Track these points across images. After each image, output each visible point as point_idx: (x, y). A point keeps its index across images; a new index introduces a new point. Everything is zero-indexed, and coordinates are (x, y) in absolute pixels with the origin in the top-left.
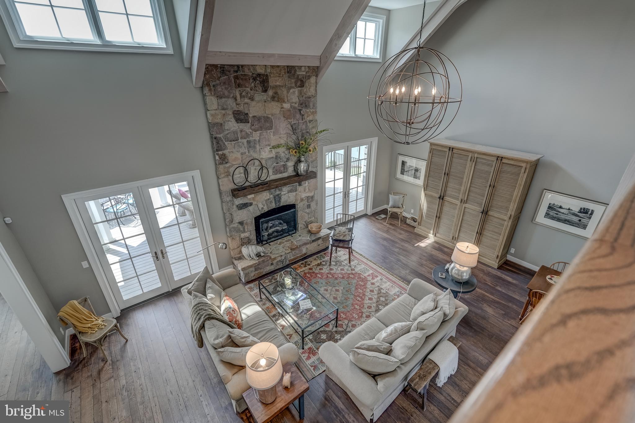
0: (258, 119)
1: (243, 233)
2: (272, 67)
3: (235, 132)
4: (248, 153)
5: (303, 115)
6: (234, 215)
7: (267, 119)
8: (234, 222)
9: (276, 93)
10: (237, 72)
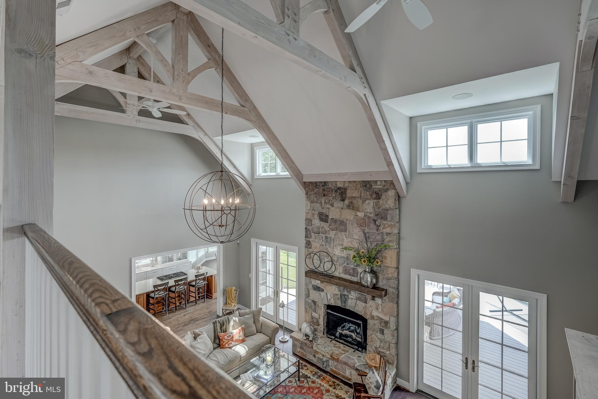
0: (335, 221)
1: (314, 311)
2: (350, 182)
3: (318, 228)
4: (325, 246)
5: (378, 226)
6: (310, 292)
7: (342, 223)
8: (309, 298)
9: (351, 203)
10: (324, 186)
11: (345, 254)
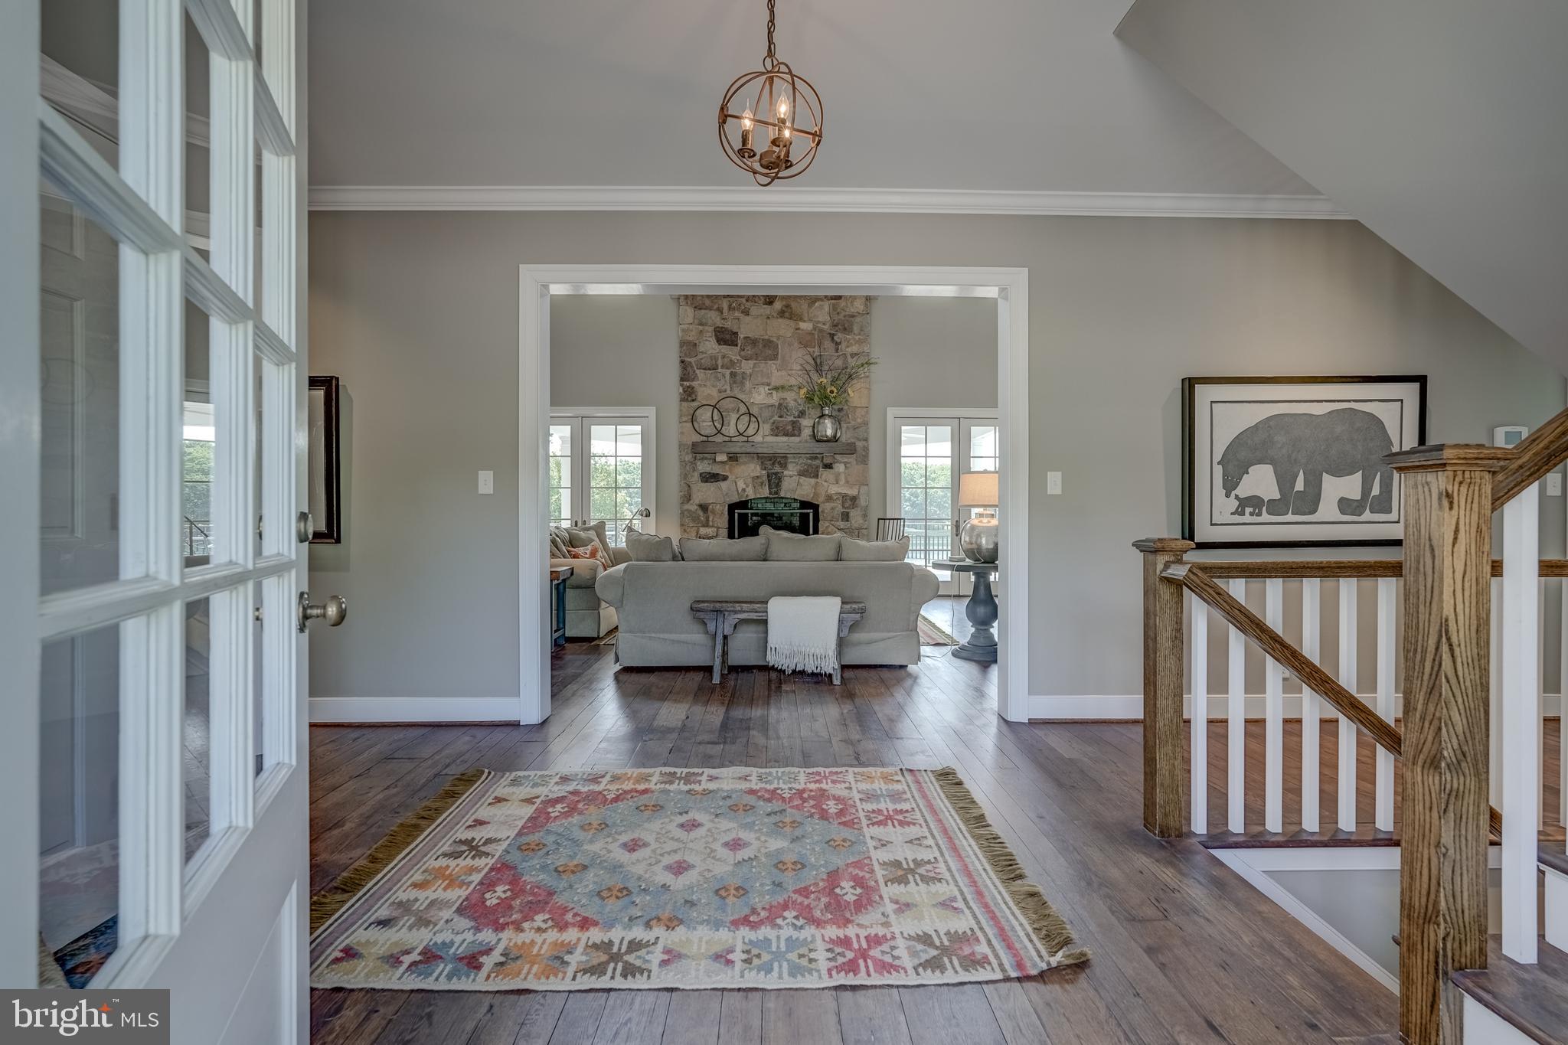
0: (754, 342)
1: (703, 526)
3: (714, 358)
5: (838, 344)
6: (694, 489)
7: (769, 344)
8: (691, 502)
9: (788, 306)
11: (775, 399)
